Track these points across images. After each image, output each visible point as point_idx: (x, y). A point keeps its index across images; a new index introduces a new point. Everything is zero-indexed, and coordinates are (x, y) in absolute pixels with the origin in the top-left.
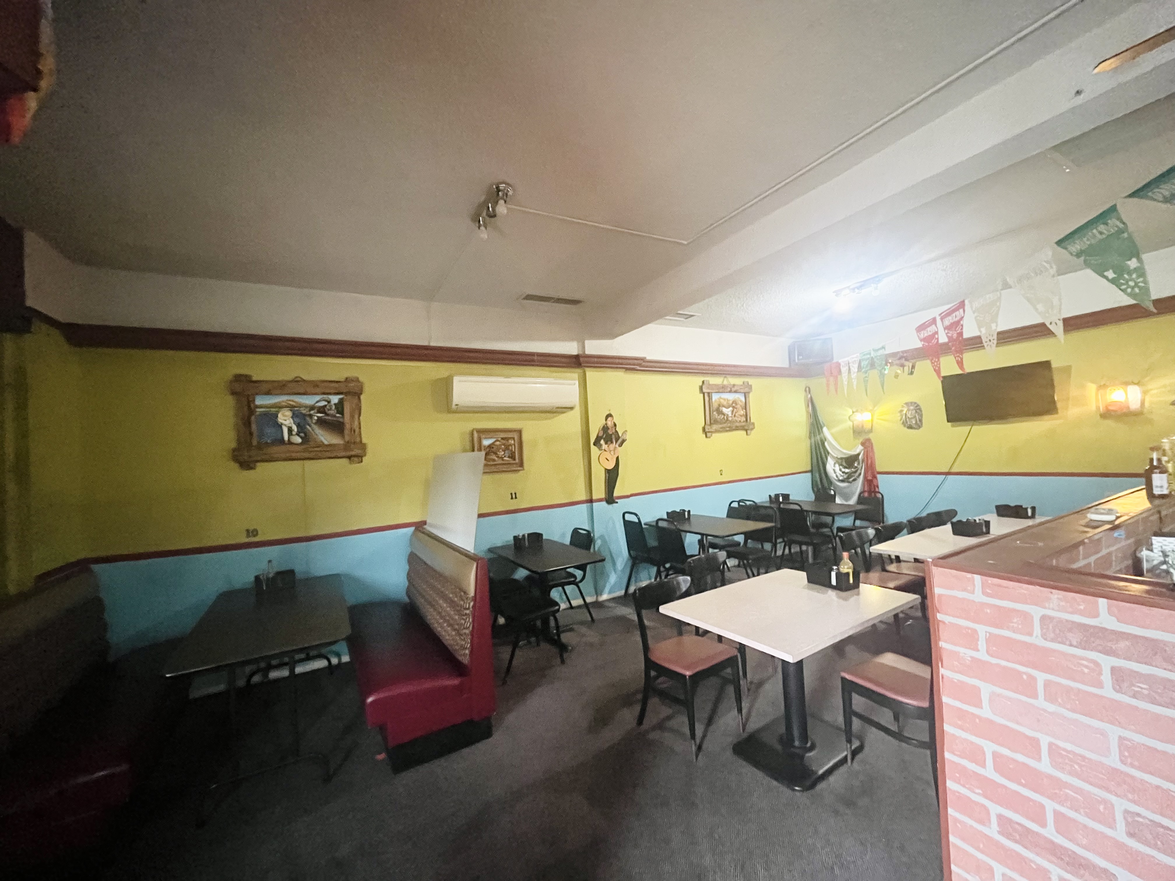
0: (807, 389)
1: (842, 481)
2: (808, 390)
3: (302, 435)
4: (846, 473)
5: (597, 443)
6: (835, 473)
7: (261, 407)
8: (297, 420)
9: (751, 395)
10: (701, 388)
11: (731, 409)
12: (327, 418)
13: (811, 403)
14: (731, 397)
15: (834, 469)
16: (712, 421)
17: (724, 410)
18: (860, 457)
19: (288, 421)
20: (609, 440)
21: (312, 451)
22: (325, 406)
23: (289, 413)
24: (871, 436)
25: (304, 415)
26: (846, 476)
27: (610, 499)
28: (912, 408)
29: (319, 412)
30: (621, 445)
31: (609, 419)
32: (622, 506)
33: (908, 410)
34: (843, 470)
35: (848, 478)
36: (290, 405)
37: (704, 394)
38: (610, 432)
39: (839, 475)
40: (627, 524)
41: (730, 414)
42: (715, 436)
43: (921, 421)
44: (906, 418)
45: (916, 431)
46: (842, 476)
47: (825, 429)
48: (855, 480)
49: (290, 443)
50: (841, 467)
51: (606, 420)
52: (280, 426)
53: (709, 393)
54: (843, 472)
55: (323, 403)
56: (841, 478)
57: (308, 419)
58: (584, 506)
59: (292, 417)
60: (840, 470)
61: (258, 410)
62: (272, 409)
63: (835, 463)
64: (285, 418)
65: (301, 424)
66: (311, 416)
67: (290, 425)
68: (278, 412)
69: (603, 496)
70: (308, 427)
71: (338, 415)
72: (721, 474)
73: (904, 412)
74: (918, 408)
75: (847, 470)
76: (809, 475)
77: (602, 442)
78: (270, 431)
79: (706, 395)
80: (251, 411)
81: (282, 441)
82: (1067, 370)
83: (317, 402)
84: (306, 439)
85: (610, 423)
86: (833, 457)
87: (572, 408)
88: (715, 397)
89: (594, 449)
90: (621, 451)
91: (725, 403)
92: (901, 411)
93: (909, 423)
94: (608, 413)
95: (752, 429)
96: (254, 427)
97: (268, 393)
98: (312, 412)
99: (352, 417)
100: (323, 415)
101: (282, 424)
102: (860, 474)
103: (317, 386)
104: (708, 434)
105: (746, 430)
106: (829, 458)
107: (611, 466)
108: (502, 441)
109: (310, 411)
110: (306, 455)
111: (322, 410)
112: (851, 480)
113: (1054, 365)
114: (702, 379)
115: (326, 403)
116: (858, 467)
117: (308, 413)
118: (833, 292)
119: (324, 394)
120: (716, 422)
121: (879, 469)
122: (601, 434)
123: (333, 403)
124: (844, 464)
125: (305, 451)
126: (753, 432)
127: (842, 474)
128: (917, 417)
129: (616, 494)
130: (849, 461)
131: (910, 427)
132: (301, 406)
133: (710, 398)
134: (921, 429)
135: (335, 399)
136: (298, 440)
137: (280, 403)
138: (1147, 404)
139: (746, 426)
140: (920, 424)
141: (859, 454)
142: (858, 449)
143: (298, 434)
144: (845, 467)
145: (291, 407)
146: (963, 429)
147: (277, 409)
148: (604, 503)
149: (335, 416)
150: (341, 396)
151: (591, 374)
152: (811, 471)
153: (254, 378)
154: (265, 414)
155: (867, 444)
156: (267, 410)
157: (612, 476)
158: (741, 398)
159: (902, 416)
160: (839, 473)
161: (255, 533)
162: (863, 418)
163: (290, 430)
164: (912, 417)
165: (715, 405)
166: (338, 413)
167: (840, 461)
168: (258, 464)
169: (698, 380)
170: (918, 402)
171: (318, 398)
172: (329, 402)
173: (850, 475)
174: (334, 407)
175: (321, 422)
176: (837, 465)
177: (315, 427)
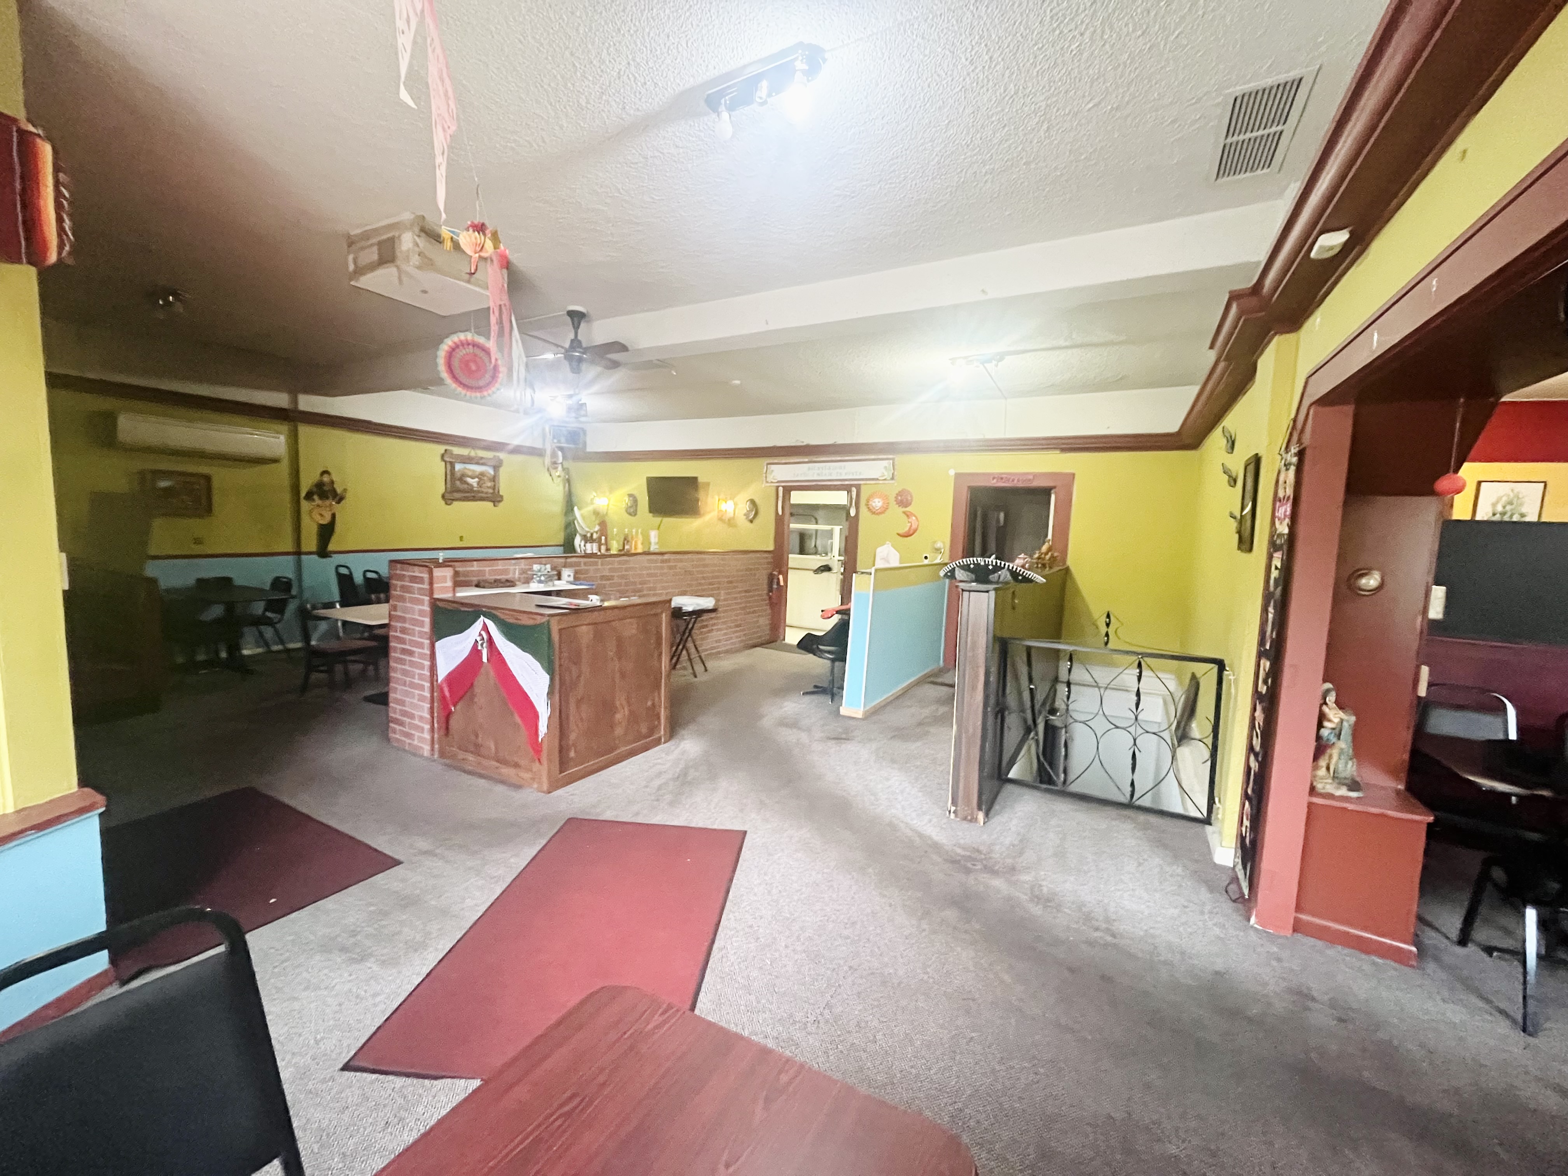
5: (309, 496)
9: (501, 469)
10: (443, 456)
11: (477, 480)
14: (478, 469)
15: (579, 545)
16: (454, 490)
17: (469, 480)
20: (323, 495)
24: (606, 518)
27: (323, 552)
28: (631, 499)
30: (339, 502)
31: (326, 475)
32: (338, 559)
33: (629, 500)
37: (446, 462)
38: (326, 488)
40: (340, 576)
41: (475, 485)
42: (456, 504)
43: (636, 510)
44: (627, 507)
45: (633, 517)
47: (576, 508)
50: (584, 543)
51: (322, 476)
53: (452, 462)
58: (290, 558)
69: (314, 548)
72: (461, 540)
74: (635, 499)
76: (560, 548)
77: (316, 497)
79: (449, 463)
82: (708, 484)
85: (326, 479)
86: (581, 535)
87: (275, 461)
88: (458, 467)
89: (305, 505)
90: (337, 508)
91: (470, 473)
92: (625, 500)
93: (629, 511)
94: (325, 469)
95: (500, 501)
104: (449, 502)
105: (494, 502)
106: (577, 535)
107: (326, 520)
108: (184, 485)
113: (700, 480)
114: (445, 448)
120: (459, 491)
122: (315, 490)
124: (586, 540)
126: (501, 504)
128: (634, 506)
129: (331, 547)
131: (632, 514)
133: (453, 467)
134: (636, 516)
139: (495, 499)
140: (636, 513)
142: (596, 529)
146: (657, 519)
148: (315, 557)
151: (304, 430)
157: (326, 532)
158: (491, 472)
159: (625, 504)
160: (582, 548)
162: (602, 504)
164: (631, 506)
165: (458, 475)
169: (441, 449)
170: (636, 496)
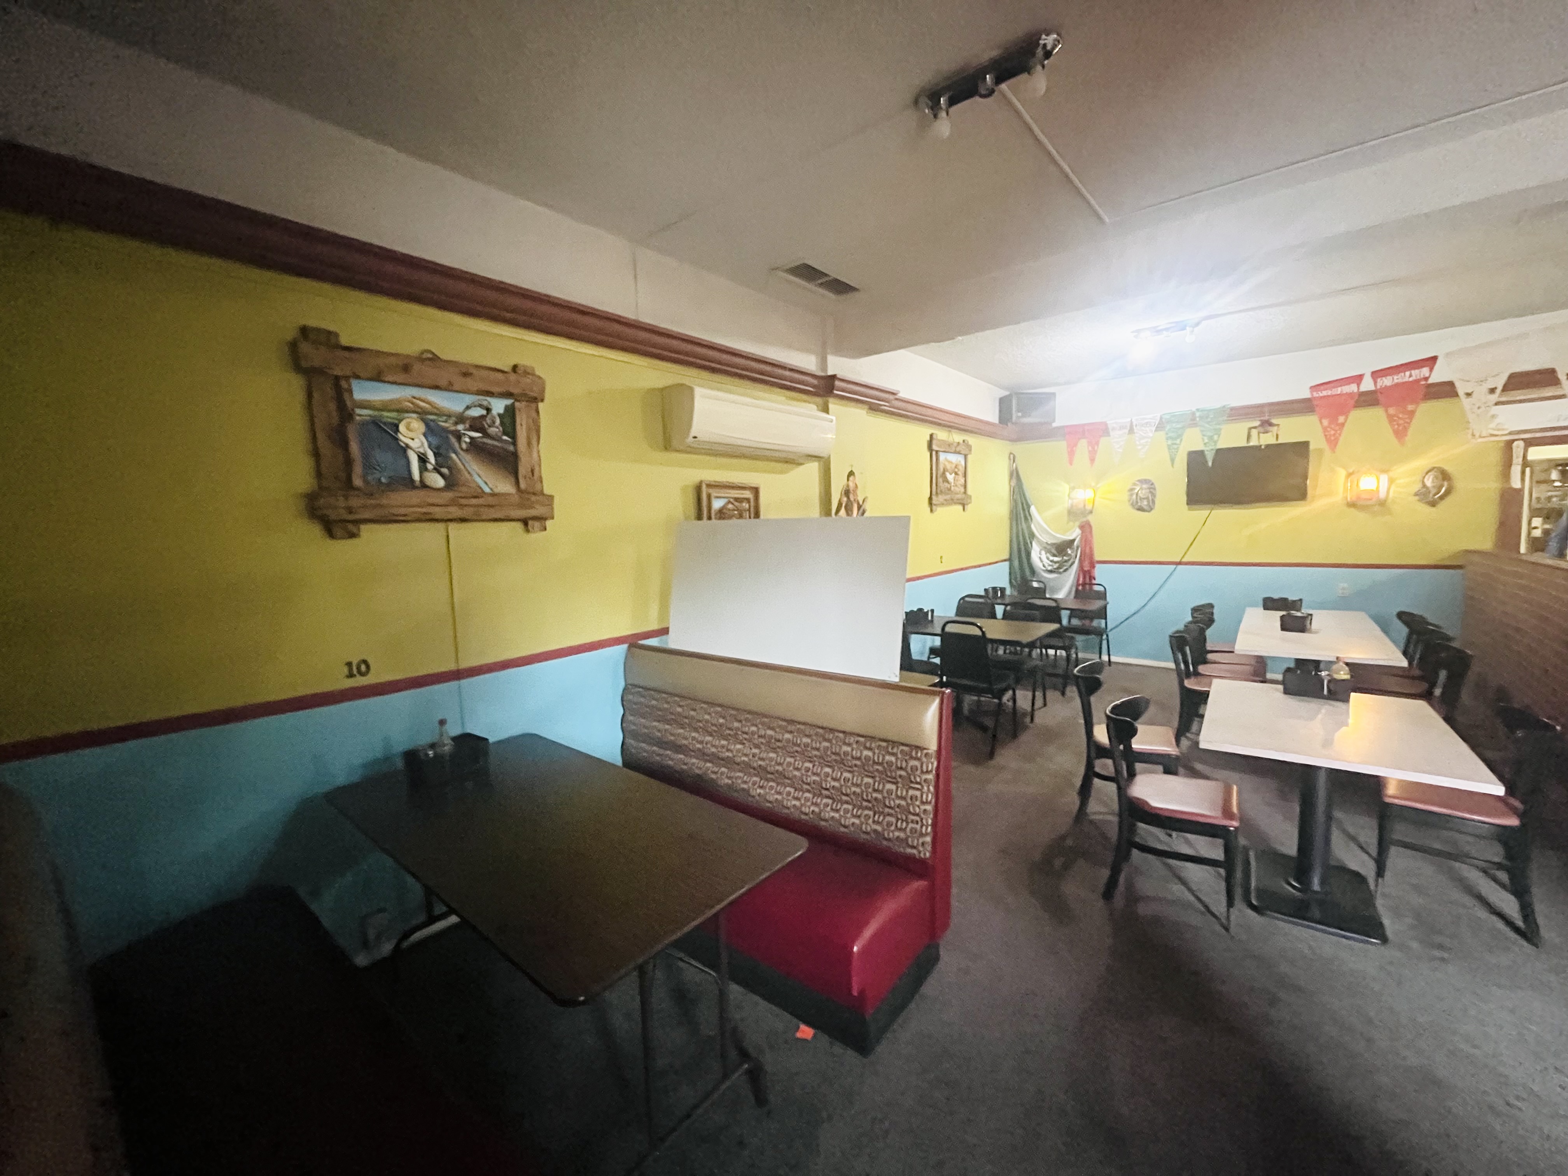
0: (1012, 456)
1: (1051, 572)
2: (1013, 458)
3: (445, 471)
4: (1056, 562)
6: (1042, 561)
7: (364, 405)
8: (435, 441)
9: (969, 457)
10: (929, 443)
11: (954, 475)
12: (485, 440)
13: (1015, 475)
14: (954, 459)
15: (1040, 558)
16: (939, 492)
17: (949, 476)
18: (1076, 543)
19: (416, 440)
20: (850, 507)
21: (466, 505)
22: (483, 417)
23: (418, 426)
24: (1090, 518)
25: (445, 430)
26: (1056, 566)
28: (1145, 486)
29: (472, 428)
31: (851, 478)
33: (1141, 489)
34: (1051, 558)
35: (1059, 568)
36: (421, 408)
37: (931, 451)
39: (1046, 565)
41: (952, 482)
42: (939, 510)
43: (1153, 502)
44: (1137, 498)
45: (1146, 513)
46: (1050, 565)
47: (1033, 508)
48: (1065, 570)
49: (424, 486)
50: (1048, 555)
51: (848, 480)
52: (404, 450)
53: (937, 452)
54: (1052, 561)
55: (477, 412)
56: (1050, 568)
57: (453, 440)
59: (425, 435)
60: (1048, 559)
61: (358, 411)
62: (385, 414)
63: (1041, 550)
64: (411, 435)
65: (442, 451)
66: (459, 436)
67: (422, 450)
68: (400, 421)
70: (454, 456)
71: (505, 438)
72: (941, 562)
73: (1136, 491)
74: (1152, 486)
75: (1056, 559)
76: (1007, 563)
77: (843, 511)
78: (382, 457)
79: (934, 453)
80: (345, 413)
81: (408, 482)
83: (468, 408)
84: (451, 483)
86: (1040, 542)
88: (943, 458)
91: (949, 467)
92: (1132, 490)
93: (1139, 504)
94: (849, 469)
95: (968, 504)
96: (355, 448)
97: (378, 377)
98: (460, 427)
99: (529, 444)
100: (480, 435)
101: (407, 446)
102: (1074, 562)
103: (466, 375)
104: (934, 508)
105: (964, 505)
106: (1034, 543)
108: (736, 504)
109: (456, 423)
110: (455, 512)
111: (477, 424)
112: (1061, 570)
114: (931, 431)
115: (484, 412)
116: (1073, 554)
117: (453, 428)
118: (1133, 332)
119: (480, 393)
120: (941, 491)
121: (1097, 557)
122: (842, 499)
123: (495, 412)
124: (1054, 551)
125: (453, 502)
126: (969, 508)
127: (1051, 563)
128: (1150, 497)
130: (1061, 548)
131: (1141, 509)
132: (440, 413)
133: (938, 459)
134: (1153, 511)
135: (499, 406)
136: (440, 482)
137: (399, 401)
138: (1391, 494)
139: (964, 500)
140: (1152, 507)
141: (1073, 541)
142: (1074, 533)
143: (436, 470)
144: (1054, 555)
145: (422, 414)
146: (1201, 513)
147: (394, 415)
149: (500, 440)
150: (509, 402)
152: (1010, 560)
153: (344, 341)
154: (376, 423)
155: (1086, 528)
156: (376, 413)
158: (962, 461)
159: (1132, 495)
160: (1046, 562)
161: (364, 667)
162: (1083, 496)
163: (423, 459)
164: (1144, 497)
165: (942, 469)
166: (505, 433)
167: (1049, 547)
168: (364, 528)
169: (923, 432)
170: (1153, 481)
171: (469, 399)
172: (488, 410)
173: (1061, 564)
174: (498, 422)
175: (475, 447)
176: (1043, 552)
177: (467, 457)
